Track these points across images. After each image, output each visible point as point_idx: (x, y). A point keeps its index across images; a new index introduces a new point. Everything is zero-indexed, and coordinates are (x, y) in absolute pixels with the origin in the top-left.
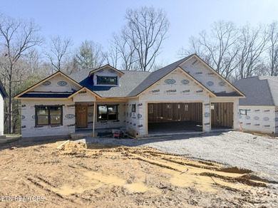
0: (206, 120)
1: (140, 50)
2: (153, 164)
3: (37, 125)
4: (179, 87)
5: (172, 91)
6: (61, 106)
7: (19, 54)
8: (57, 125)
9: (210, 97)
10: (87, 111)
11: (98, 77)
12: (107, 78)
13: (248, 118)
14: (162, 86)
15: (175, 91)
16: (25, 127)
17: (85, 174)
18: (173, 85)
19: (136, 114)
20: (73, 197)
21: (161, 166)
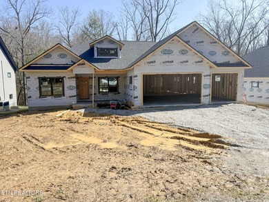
0: (206, 92)
1: (150, 18)
2: (134, 129)
3: (41, 96)
4: (176, 57)
5: (168, 62)
6: (62, 78)
7: (29, 27)
8: (59, 96)
9: (211, 67)
10: (88, 83)
11: (98, 48)
12: (107, 49)
13: (260, 91)
14: (158, 56)
15: (172, 62)
16: (30, 97)
17: (71, 135)
18: (170, 56)
19: (132, 86)
20: (53, 150)
21: (140, 131)
